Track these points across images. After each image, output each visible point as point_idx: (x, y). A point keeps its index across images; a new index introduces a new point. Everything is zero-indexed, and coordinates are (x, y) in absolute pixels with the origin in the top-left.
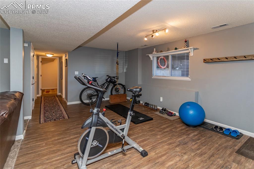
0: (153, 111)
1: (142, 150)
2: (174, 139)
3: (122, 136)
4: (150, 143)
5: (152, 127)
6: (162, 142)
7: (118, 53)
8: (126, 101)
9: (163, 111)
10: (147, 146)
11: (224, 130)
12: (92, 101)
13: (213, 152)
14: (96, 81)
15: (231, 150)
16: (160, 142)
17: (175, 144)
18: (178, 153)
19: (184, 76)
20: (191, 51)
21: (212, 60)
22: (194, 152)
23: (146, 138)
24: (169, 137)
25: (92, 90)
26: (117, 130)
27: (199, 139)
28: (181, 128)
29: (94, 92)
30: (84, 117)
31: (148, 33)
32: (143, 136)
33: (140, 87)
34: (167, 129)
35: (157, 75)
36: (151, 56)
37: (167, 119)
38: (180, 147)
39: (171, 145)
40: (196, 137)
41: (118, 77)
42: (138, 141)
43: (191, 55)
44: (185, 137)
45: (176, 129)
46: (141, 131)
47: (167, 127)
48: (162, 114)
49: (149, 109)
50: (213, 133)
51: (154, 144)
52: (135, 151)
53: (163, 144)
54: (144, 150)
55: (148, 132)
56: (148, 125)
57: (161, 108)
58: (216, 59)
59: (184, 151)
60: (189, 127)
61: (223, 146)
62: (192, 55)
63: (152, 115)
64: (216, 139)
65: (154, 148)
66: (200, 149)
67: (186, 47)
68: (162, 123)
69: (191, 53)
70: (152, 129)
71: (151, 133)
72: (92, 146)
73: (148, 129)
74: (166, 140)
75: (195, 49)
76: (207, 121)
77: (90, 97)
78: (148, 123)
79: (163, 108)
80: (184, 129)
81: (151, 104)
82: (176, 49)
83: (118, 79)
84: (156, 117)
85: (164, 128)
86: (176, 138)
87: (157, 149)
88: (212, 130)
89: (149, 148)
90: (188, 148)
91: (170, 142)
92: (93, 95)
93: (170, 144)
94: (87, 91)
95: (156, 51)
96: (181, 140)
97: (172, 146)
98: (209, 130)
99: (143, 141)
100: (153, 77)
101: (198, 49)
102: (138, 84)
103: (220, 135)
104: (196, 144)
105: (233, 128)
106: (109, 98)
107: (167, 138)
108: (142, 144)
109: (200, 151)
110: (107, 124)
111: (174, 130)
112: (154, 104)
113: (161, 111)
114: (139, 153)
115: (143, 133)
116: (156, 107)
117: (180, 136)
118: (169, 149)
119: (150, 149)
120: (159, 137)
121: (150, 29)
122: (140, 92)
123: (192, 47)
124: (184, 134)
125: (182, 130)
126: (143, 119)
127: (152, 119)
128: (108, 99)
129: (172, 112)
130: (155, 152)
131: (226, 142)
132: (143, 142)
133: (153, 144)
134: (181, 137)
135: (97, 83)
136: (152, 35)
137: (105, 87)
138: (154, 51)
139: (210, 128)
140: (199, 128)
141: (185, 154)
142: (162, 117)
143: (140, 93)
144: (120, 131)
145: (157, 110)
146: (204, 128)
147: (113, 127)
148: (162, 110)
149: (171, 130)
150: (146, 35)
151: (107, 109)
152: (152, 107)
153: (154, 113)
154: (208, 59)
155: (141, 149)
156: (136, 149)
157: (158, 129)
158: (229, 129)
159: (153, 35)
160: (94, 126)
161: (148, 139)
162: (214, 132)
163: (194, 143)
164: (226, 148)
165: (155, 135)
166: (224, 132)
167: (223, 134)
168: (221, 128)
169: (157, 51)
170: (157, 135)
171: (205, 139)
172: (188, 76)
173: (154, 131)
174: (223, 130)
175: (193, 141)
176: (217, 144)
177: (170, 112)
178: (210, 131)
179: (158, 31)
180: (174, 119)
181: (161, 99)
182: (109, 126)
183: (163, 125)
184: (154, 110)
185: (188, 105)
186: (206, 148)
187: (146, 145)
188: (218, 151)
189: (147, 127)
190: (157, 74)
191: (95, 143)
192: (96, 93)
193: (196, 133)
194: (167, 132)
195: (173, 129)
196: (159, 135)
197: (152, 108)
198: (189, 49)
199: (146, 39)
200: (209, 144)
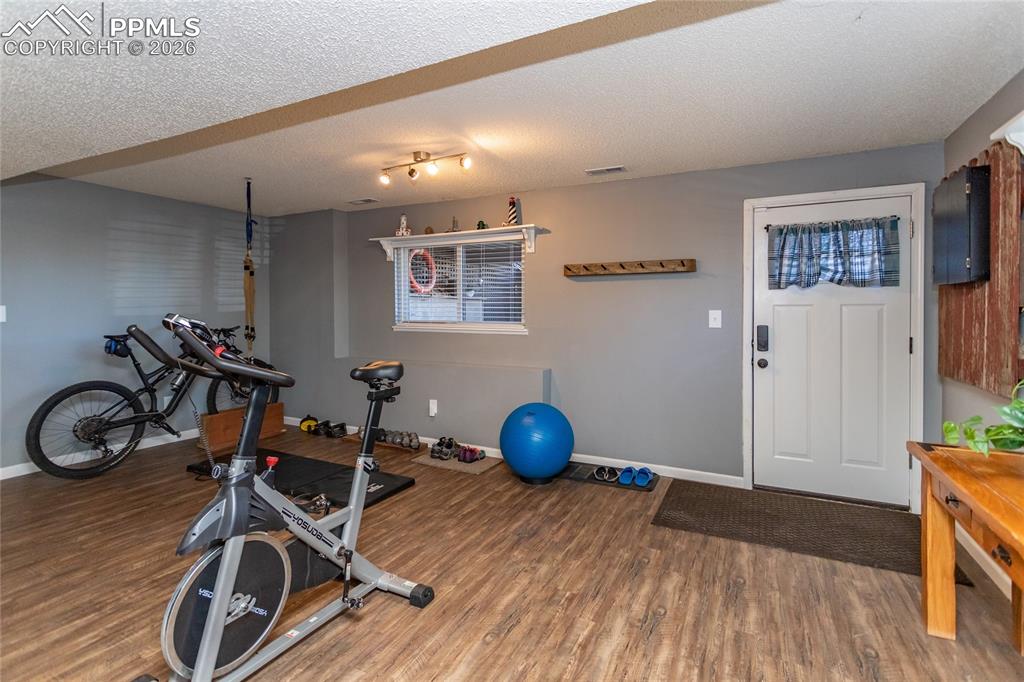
0: (405, 455)
1: (414, 585)
2: (499, 530)
3: (339, 554)
4: (429, 561)
5: (419, 511)
6: (465, 548)
7: (249, 224)
8: (284, 433)
9: (444, 449)
10: (422, 572)
11: (619, 473)
12: (106, 451)
13: (605, 536)
14: (130, 350)
15: (641, 521)
16: (459, 548)
17: (506, 544)
18: (523, 565)
19: (508, 320)
20: (529, 237)
21: (587, 270)
22: (561, 550)
23: (410, 548)
24: (485, 528)
25: (104, 400)
26: (320, 536)
27: (565, 514)
28: (510, 494)
29: (118, 408)
30: (85, 532)
31: (393, 160)
32: (396, 546)
33: (396, 363)
34: (470, 504)
35: (412, 319)
36: (387, 244)
37: (460, 473)
38: (521, 547)
39: (496, 550)
40: (558, 508)
41: (253, 329)
42: (386, 564)
43: (528, 250)
44: (529, 515)
45: (498, 499)
46: (384, 531)
47: (470, 498)
48: (443, 459)
49: (388, 451)
50: (594, 488)
51: (443, 561)
52: (387, 600)
53: (473, 553)
54: (420, 586)
55: (410, 527)
56: (405, 506)
57: (431, 441)
58: (596, 265)
59: (536, 555)
60: (532, 483)
61: (624, 514)
62: (532, 250)
63: (406, 468)
64: (605, 501)
65: (446, 572)
66: (574, 537)
67: (512, 222)
68: (450, 489)
69: (528, 243)
70: (423, 516)
71: (421, 530)
72: (230, 620)
73: (409, 520)
74: (477, 538)
75: (539, 231)
76: (576, 457)
77: (93, 432)
78: (403, 499)
79: (441, 439)
80: (520, 493)
81: (391, 432)
82: (481, 225)
83: (254, 337)
84: (423, 473)
85: (461, 505)
86: (504, 526)
87: (456, 570)
88: (592, 479)
89: (432, 574)
90: (543, 544)
91: (490, 540)
92: (113, 423)
93: (492, 546)
94: (73, 404)
95: (408, 227)
96: (521, 526)
97: (501, 549)
98: (585, 481)
99: (404, 560)
100: (395, 324)
101: (549, 232)
102: (337, 356)
103: (613, 489)
104: (560, 527)
105: (637, 465)
106: (197, 430)
107: (478, 533)
108: (403, 570)
109: (575, 541)
110: (286, 518)
111: (492, 503)
112: (406, 430)
113: (437, 448)
114: (401, 602)
115: (394, 534)
116: (415, 441)
117: (515, 514)
118: (493, 560)
119: (437, 578)
120: (451, 534)
121: (408, 145)
122: (396, 381)
123: (532, 225)
124: (523, 508)
125: (514, 497)
126: (378, 487)
127: (411, 483)
128: (192, 433)
129: (472, 447)
130: (454, 582)
131: (627, 505)
132: (404, 563)
133: (440, 559)
134: (518, 520)
135: (134, 360)
136: (412, 167)
137: (176, 378)
138: (402, 226)
139: (586, 477)
140: (558, 483)
141: (539, 561)
142: (442, 471)
143: (395, 385)
144: (332, 537)
145: (420, 448)
146: (571, 478)
147: (305, 526)
148: (439, 444)
149: (484, 505)
150: (386, 163)
151: (202, 477)
152: (398, 440)
153: (413, 463)
154: (578, 267)
155: (408, 586)
156: (389, 591)
157: (441, 512)
158: (629, 470)
159: (413, 171)
160: (236, 533)
161: (419, 549)
162: (596, 486)
163: (555, 528)
164: (630, 518)
165: (438, 531)
166: (621, 481)
167: (618, 484)
168: (613, 471)
169: (413, 229)
170: (444, 529)
171: (580, 508)
172: (520, 320)
173: (432, 521)
174: (616, 475)
175: (553, 520)
176: (610, 512)
177: (465, 450)
178: (588, 485)
179: (432, 158)
180: (482, 470)
181: (433, 408)
182: (293, 526)
183: (454, 495)
184: (410, 452)
185: (530, 414)
186: (587, 531)
187: (416, 570)
188: (616, 529)
189: (403, 513)
190: (413, 315)
191: (244, 604)
192: (129, 413)
193: (554, 499)
194: (474, 512)
195: (488, 502)
196: (452, 529)
197: (402, 445)
198: (524, 230)
199: (385, 180)
200: (593, 517)
